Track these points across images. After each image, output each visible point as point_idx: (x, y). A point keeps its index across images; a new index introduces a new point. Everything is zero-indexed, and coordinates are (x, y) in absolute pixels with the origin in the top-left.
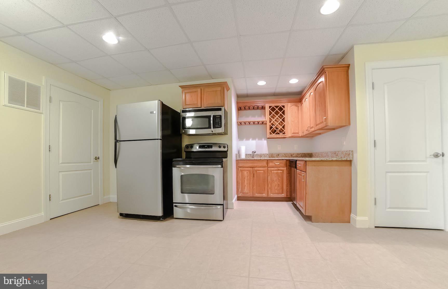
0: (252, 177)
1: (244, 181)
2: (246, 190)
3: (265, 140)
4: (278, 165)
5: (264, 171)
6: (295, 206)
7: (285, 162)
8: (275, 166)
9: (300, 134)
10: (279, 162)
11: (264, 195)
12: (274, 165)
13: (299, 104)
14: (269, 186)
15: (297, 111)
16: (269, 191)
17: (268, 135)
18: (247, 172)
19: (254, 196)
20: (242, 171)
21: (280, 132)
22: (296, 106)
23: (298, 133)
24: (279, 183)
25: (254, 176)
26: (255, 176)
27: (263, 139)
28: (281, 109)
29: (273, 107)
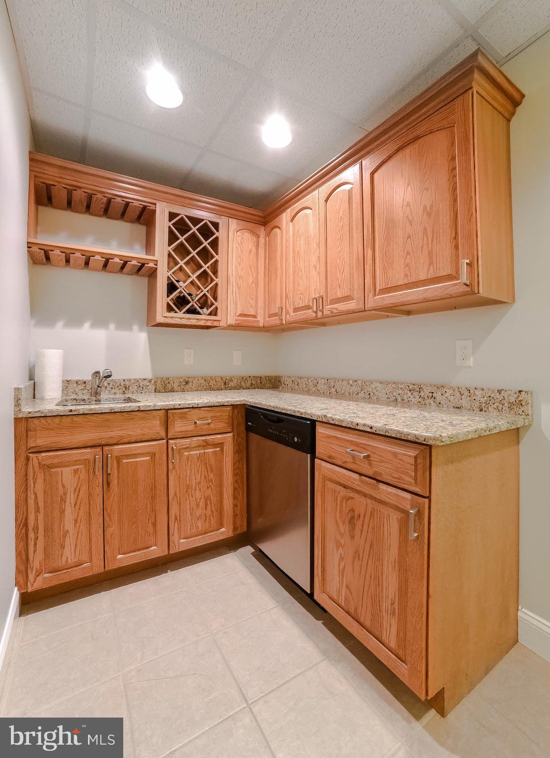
0: (99, 490)
1: (63, 512)
2: (69, 555)
3: (141, 330)
4: (207, 426)
5: (153, 455)
6: (262, 557)
7: (229, 416)
8: (195, 433)
9: (261, 321)
10: (210, 414)
11: (156, 551)
12: (191, 427)
13: (262, 231)
14: (174, 510)
15: (254, 250)
16: (174, 528)
17: (161, 314)
18: (76, 471)
19: (111, 566)
20: (50, 467)
21: (201, 308)
22: (252, 232)
23: (255, 316)
24: (209, 492)
25: (108, 484)
26: (114, 482)
27: (135, 328)
28: (206, 232)
29: (182, 218)
